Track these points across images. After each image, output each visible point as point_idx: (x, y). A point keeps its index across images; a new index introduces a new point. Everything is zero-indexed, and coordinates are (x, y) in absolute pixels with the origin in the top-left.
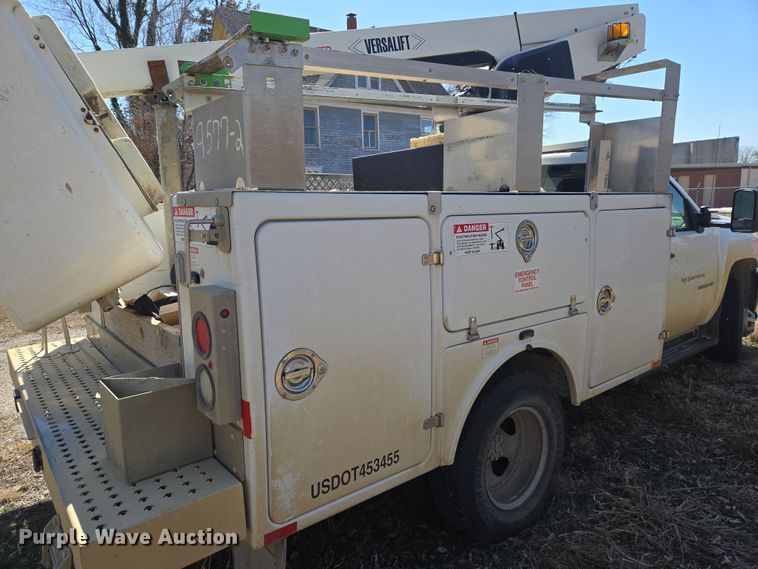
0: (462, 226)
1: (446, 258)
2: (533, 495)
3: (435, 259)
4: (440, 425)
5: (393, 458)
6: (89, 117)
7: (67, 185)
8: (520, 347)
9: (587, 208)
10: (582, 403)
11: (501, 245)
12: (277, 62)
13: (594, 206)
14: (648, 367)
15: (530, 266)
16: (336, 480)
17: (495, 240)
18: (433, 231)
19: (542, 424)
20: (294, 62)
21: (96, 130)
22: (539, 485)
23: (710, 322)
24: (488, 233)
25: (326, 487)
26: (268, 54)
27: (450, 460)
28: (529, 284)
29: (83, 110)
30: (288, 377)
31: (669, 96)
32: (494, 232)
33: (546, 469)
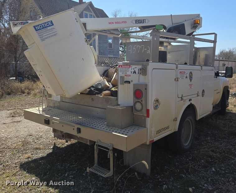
0: (181, 72)
1: (179, 79)
2: (190, 143)
3: (177, 80)
4: (176, 120)
5: (168, 128)
6: (87, 41)
7: (83, 59)
8: (189, 103)
9: (200, 69)
10: (199, 120)
11: (187, 77)
13: (202, 69)
14: (209, 113)
15: (191, 83)
16: (160, 130)
18: (176, 73)
19: (191, 124)
21: (88, 44)
22: (190, 140)
23: (219, 103)
24: (185, 74)
25: (158, 132)
27: (177, 130)
28: (191, 88)
29: (85, 39)
30: (155, 105)
31: (214, 42)
33: (192, 136)
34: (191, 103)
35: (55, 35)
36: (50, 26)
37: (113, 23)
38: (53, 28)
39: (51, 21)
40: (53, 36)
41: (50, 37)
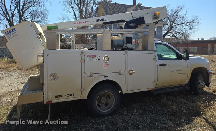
0: (89, 56)
3: (83, 61)
4: (83, 91)
5: (73, 95)
7: (33, 47)
8: (105, 79)
9: (124, 53)
12: (52, 32)
13: (126, 53)
14: (150, 89)
16: (60, 96)
17: (98, 58)
18: (82, 56)
20: (55, 32)
21: (39, 39)
24: (96, 57)
26: (50, 31)
27: (86, 98)
28: (107, 67)
29: (37, 36)
30: (51, 77)
32: (97, 57)
34: (106, 79)
35: (17, 35)
36: (13, 31)
37: (78, 23)
38: (15, 32)
39: (14, 29)
40: (15, 36)
41: (13, 37)
